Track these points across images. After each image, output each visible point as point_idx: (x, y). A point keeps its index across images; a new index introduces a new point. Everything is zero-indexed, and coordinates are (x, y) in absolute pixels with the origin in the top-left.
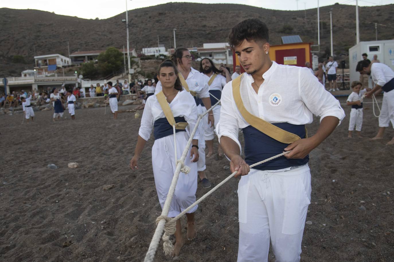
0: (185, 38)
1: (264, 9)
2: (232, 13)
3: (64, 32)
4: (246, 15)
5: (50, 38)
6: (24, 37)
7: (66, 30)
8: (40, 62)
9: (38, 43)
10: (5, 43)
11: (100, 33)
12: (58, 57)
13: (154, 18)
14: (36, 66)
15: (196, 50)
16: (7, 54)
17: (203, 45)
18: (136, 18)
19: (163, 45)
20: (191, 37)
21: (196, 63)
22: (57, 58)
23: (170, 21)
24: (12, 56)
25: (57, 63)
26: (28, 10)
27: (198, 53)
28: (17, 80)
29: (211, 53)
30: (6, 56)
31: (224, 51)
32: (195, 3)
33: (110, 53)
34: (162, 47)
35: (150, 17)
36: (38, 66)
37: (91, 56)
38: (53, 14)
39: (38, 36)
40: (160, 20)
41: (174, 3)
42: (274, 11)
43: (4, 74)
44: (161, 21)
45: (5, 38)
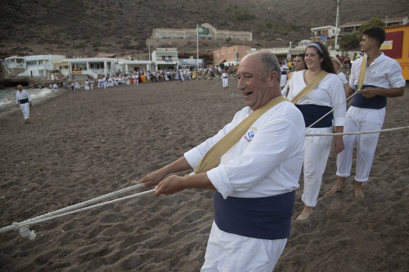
6: (323, 10)
8: (315, 33)
10: (308, 15)
12: (330, 28)
14: (312, 36)
25: (329, 34)
36: (313, 37)
37: (359, 26)
45: (308, 11)
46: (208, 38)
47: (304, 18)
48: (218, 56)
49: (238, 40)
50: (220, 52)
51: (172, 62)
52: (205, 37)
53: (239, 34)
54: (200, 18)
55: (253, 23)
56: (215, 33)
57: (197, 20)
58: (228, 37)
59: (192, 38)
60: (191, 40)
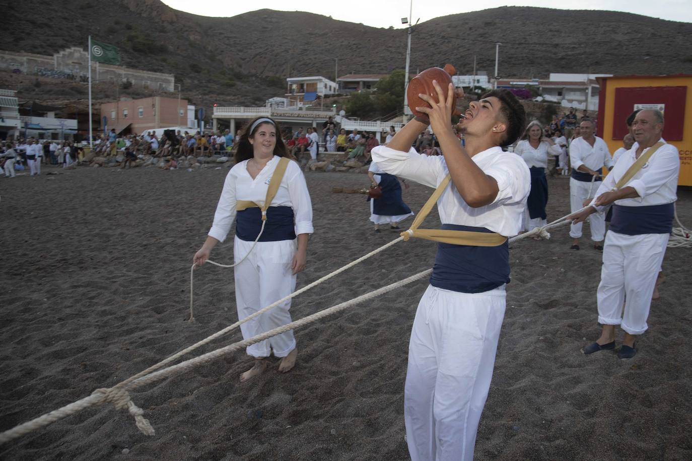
0: (521, 64)
1: (663, 21)
2: (604, 26)
3: (341, 45)
4: (630, 31)
5: (321, 53)
6: (287, 51)
7: (345, 43)
8: (294, 87)
9: (304, 60)
10: (261, 57)
11: (393, 50)
12: (320, 80)
13: (476, 30)
14: (288, 92)
15: (537, 84)
16: (262, 73)
17: (549, 75)
18: (449, 29)
19: (485, 72)
20: (532, 63)
21: (534, 105)
22: (318, 81)
23: (501, 35)
24: (267, 77)
25: (318, 90)
26: (297, 12)
27: (538, 88)
28: (247, 112)
29: (562, 89)
30: (260, 77)
31: (585, 87)
32: (544, 9)
33: (395, 78)
34: (484, 75)
35: (470, 29)
36: (290, 93)
37: (368, 82)
38: (330, 18)
39: (306, 50)
40: (485, 34)
41: (511, 7)
42: (681, 25)
43: (246, 101)
44: (487, 36)
45: (261, 50)
46: (81, 77)
47: (255, 61)
48: (114, 115)
49: (146, 87)
50: (118, 107)
51: (3, 121)
52: (73, 76)
53: (149, 77)
54: (53, 36)
55: (164, 60)
56: (98, 70)
57: (48, 40)
58: (125, 80)
59: (43, 75)
60: (41, 79)
